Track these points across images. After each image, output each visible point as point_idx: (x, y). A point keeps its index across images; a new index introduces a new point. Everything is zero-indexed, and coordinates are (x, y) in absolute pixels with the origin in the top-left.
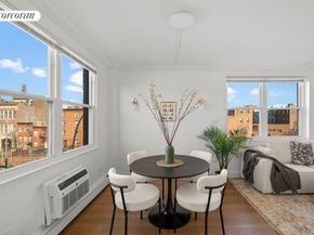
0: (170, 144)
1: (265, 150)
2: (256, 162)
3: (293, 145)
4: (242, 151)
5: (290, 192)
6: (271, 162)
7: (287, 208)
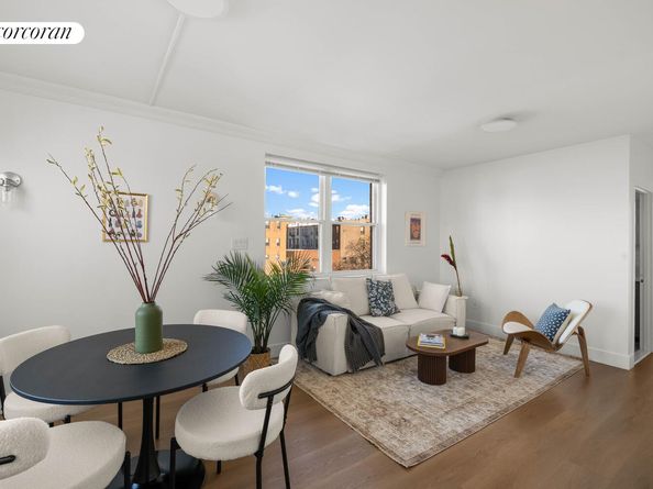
0: (150, 301)
1: (334, 297)
2: (321, 319)
3: (371, 285)
4: (296, 300)
5: (371, 363)
6: (344, 318)
7: (373, 393)
